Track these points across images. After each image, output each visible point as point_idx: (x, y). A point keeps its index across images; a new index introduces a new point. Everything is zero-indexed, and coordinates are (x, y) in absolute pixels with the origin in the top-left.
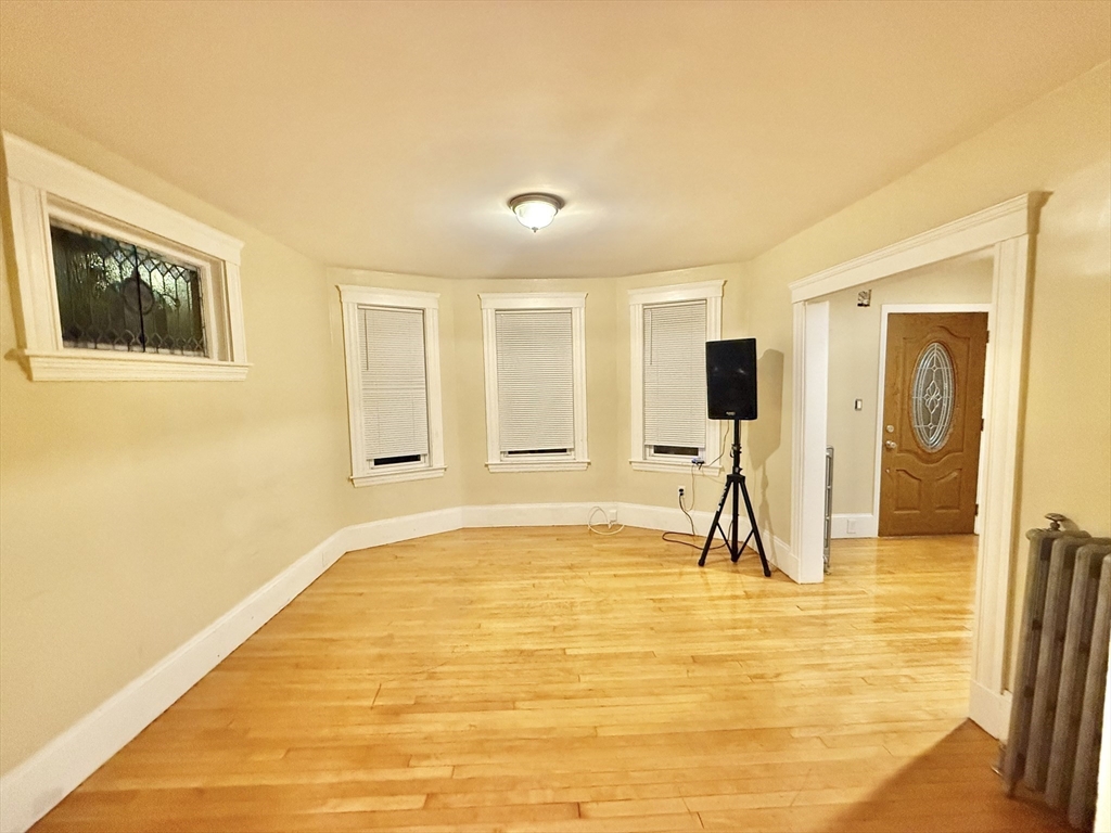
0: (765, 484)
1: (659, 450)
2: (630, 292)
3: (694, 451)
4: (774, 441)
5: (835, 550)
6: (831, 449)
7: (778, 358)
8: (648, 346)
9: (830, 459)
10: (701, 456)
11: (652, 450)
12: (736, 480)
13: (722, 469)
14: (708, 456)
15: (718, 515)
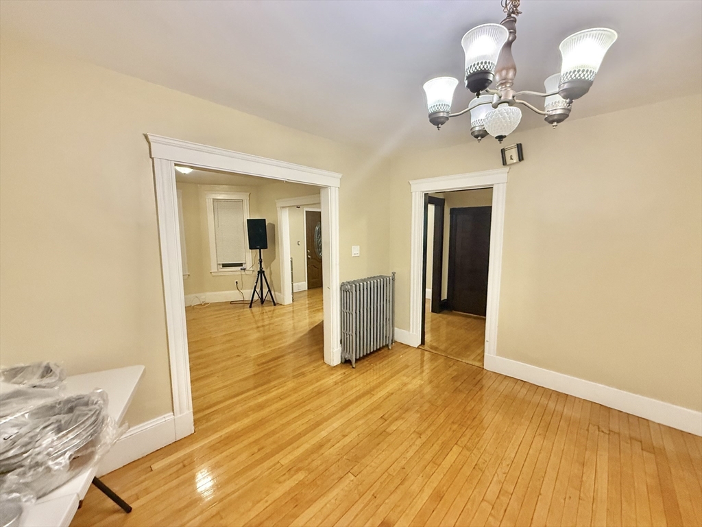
0: (271, 274)
1: (225, 265)
2: (206, 192)
3: (241, 265)
4: (273, 256)
5: (295, 296)
6: (291, 258)
7: (273, 226)
8: (216, 219)
9: (291, 262)
10: (244, 266)
11: (221, 266)
12: (261, 272)
13: (253, 271)
14: (248, 266)
15: (256, 286)
